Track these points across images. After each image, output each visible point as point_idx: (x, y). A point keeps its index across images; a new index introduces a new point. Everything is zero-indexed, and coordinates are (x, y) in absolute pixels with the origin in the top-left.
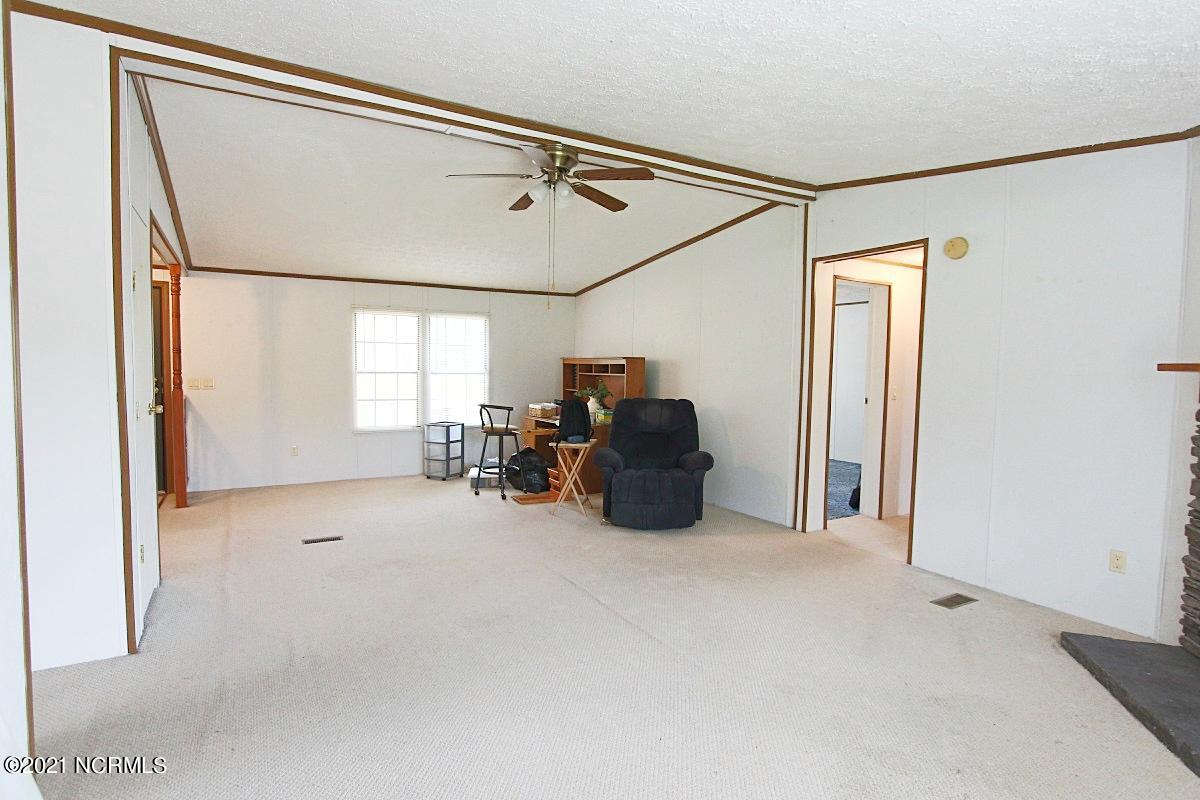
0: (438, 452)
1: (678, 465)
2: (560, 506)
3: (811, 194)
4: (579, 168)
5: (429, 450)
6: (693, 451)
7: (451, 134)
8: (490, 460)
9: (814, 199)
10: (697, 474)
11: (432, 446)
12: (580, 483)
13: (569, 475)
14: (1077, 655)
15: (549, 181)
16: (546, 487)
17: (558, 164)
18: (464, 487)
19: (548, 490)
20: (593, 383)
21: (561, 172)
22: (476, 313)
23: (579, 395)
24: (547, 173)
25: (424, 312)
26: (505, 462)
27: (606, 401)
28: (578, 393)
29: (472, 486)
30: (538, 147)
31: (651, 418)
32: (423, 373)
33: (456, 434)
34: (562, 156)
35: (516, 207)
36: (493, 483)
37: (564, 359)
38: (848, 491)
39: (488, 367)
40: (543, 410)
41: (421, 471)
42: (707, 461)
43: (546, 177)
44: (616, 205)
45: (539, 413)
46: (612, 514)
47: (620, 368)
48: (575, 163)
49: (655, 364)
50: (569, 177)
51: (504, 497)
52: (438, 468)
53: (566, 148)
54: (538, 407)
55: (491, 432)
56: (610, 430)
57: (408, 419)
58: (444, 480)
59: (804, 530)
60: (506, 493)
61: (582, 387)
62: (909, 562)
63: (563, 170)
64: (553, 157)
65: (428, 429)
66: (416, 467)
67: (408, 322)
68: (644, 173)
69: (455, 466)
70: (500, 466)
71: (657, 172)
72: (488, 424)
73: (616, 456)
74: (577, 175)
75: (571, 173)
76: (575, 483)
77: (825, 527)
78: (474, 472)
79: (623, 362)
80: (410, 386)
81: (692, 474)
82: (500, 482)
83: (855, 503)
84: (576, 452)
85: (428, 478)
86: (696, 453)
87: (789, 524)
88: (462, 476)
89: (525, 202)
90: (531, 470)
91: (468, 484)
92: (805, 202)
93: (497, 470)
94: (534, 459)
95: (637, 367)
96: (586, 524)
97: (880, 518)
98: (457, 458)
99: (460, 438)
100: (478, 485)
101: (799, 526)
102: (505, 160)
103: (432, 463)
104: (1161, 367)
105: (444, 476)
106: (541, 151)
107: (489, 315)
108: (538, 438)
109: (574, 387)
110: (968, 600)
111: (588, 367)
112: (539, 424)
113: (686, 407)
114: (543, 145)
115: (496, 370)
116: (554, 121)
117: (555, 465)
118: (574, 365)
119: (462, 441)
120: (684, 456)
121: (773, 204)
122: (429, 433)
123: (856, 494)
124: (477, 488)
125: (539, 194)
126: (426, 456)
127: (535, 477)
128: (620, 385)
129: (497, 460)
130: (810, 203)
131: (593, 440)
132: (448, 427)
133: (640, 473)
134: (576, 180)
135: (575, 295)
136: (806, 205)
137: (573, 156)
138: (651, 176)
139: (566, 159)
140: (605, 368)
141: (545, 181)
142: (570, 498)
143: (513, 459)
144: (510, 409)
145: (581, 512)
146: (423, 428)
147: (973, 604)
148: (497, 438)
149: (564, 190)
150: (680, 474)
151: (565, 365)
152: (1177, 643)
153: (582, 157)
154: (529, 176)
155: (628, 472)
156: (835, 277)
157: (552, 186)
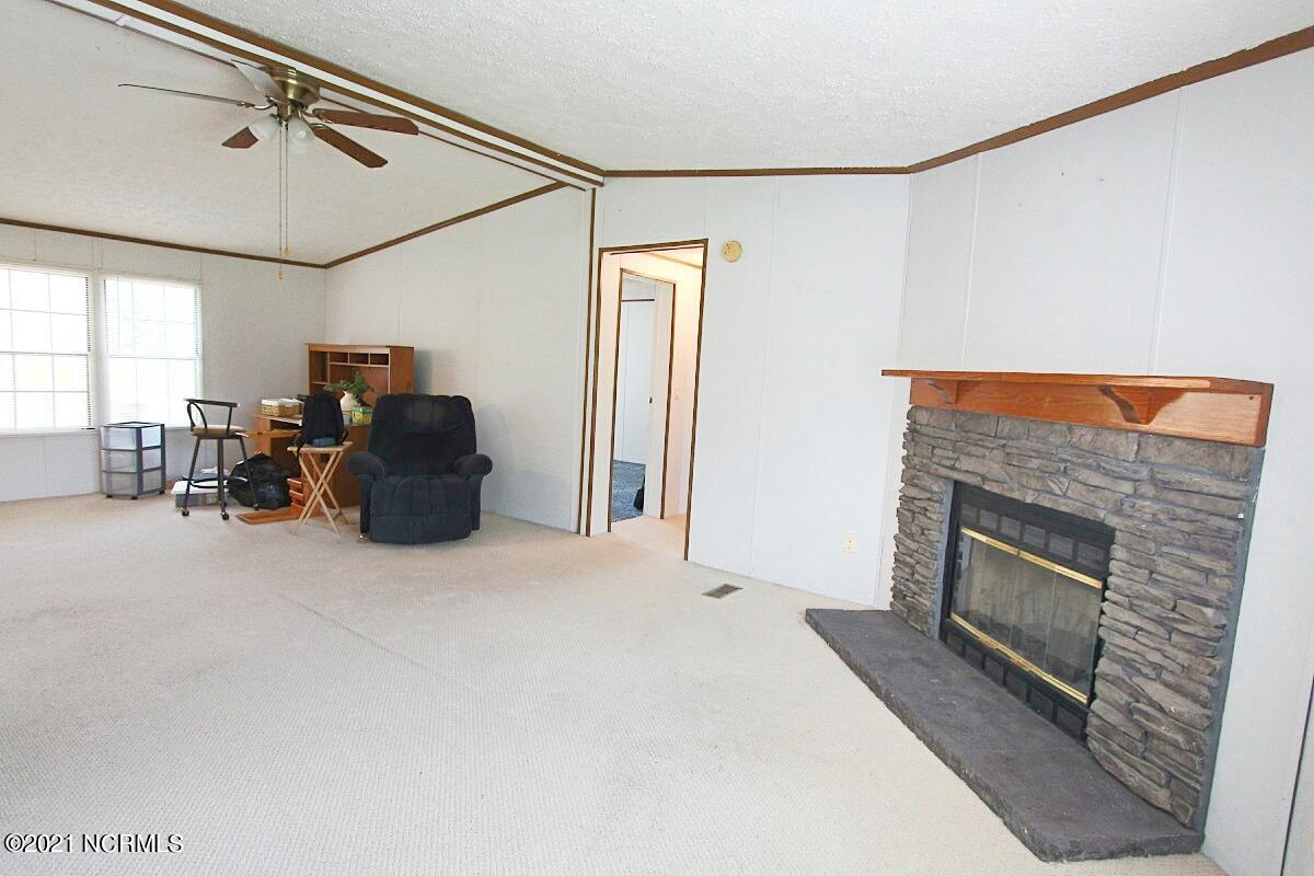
0: (127, 463)
1: (452, 470)
2: (304, 524)
3: (599, 179)
4: (321, 105)
5: (109, 460)
6: (468, 453)
7: (125, 27)
8: (207, 471)
9: (602, 185)
10: (473, 478)
11: (113, 455)
12: (331, 496)
13: (316, 486)
14: (816, 627)
15: (279, 116)
16: (286, 501)
17: (291, 96)
18: (166, 509)
19: (289, 505)
20: (348, 375)
21: (296, 106)
22: (180, 279)
23: (331, 389)
24: (276, 105)
25: (95, 273)
26: (227, 472)
27: (366, 397)
28: (328, 387)
29: (178, 505)
30: (260, 69)
31: (422, 416)
32: (96, 355)
33: (151, 438)
34: (296, 87)
35: (234, 142)
36: (210, 501)
37: (310, 346)
38: (633, 492)
39: (200, 351)
40: (282, 407)
41: (98, 489)
42: (485, 465)
43: (274, 110)
44: (373, 161)
45: (276, 411)
46: (372, 528)
47: (383, 359)
48: (316, 98)
49: (426, 355)
50: (307, 114)
51: (226, 517)
52: (126, 484)
53: (301, 76)
54: (274, 403)
55: (205, 434)
56: (369, 432)
57: (74, 416)
58: (134, 498)
59: (588, 534)
60: (228, 511)
61: (335, 380)
62: (686, 558)
63: (298, 105)
64: (284, 86)
65: (107, 431)
66: (88, 482)
67: (69, 287)
68: (405, 126)
69: (152, 480)
70: (220, 477)
71: (421, 126)
72: (199, 423)
73: (376, 461)
74: (317, 113)
75: (310, 111)
76: (325, 495)
77: (609, 530)
78: (180, 487)
79: (387, 351)
80: (75, 374)
81: (468, 479)
82: (220, 500)
83: (639, 504)
84: (325, 457)
85: (109, 496)
86: (472, 456)
87: (573, 528)
88: (162, 492)
89: (244, 139)
90: (266, 481)
91: (172, 504)
92: (592, 186)
93: (215, 483)
94: (269, 467)
95: (403, 357)
96: (338, 542)
97: (662, 517)
98: (146, 471)
99: (159, 444)
100: (186, 503)
101: (583, 530)
102: (211, 78)
103: (115, 478)
104: (884, 373)
105: (135, 493)
106: (263, 73)
107: (199, 282)
108: (274, 441)
109: (324, 379)
110: (734, 589)
111: (343, 356)
112: (275, 424)
113: (462, 404)
114: (270, 67)
115: (211, 356)
116: (284, 38)
117: (298, 474)
118: (324, 353)
119: (162, 447)
120: (459, 460)
121: (560, 185)
122: (107, 437)
123: (641, 493)
124: (185, 507)
125: (264, 130)
126: (104, 468)
127: (271, 490)
128: (383, 380)
129: (215, 470)
130: (598, 188)
131: (347, 444)
132: (139, 430)
133: (407, 479)
134: (316, 120)
135: (325, 267)
136: (594, 190)
137: (312, 89)
138: (415, 131)
139: (303, 91)
140: (363, 358)
141: (272, 115)
142: (318, 513)
143: (239, 469)
144: (232, 406)
145: (332, 530)
146: (98, 433)
147: (738, 592)
148: (215, 441)
149: (299, 131)
150: (452, 479)
151: (311, 353)
152: (888, 608)
153: (324, 92)
154: (248, 105)
155: (392, 480)
156: (622, 270)
157: (284, 123)
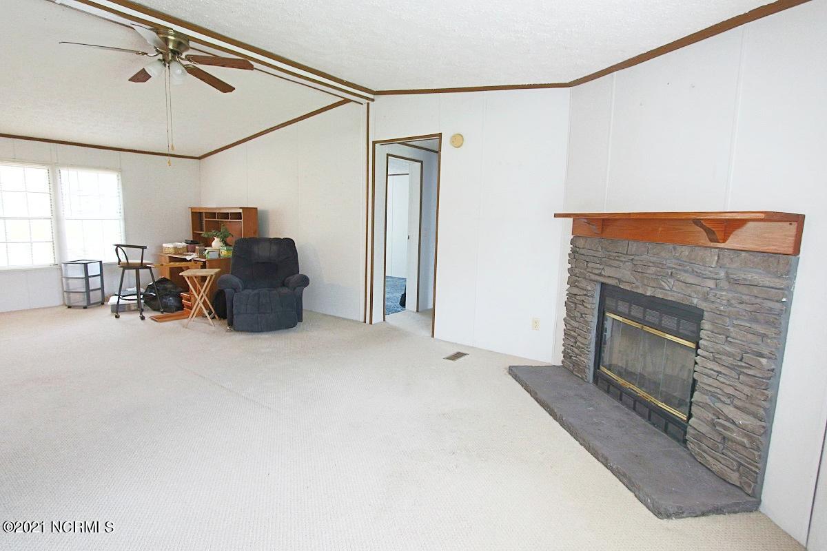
0: (79, 286)
1: (283, 285)
2: (192, 321)
3: (371, 96)
4: (190, 52)
5: (68, 284)
6: (295, 274)
8: (129, 290)
9: (373, 100)
10: (298, 289)
11: (70, 281)
12: (208, 302)
13: (199, 298)
14: (516, 377)
15: (164, 60)
16: (181, 307)
17: (171, 47)
18: (105, 313)
19: (183, 310)
20: (217, 227)
21: (174, 54)
22: (106, 168)
23: (206, 236)
24: (161, 53)
25: (53, 166)
26: (142, 290)
27: (228, 240)
28: (204, 234)
29: (112, 311)
30: (151, 30)
31: (263, 252)
32: (57, 219)
33: (94, 269)
34: (174, 41)
35: (136, 79)
36: (133, 308)
37: (192, 208)
38: (399, 296)
39: (122, 214)
40: (175, 248)
41: (62, 303)
42: (305, 281)
43: (160, 57)
44: (226, 88)
45: (172, 251)
46: (234, 322)
47: (238, 216)
48: (187, 48)
49: (264, 213)
50: (182, 59)
51: (143, 318)
52: (80, 299)
53: (177, 34)
54: (170, 246)
55: (128, 266)
56: (231, 262)
57: (44, 257)
58: (85, 308)
59: (371, 323)
60: (144, 314)
61: (208, 230)
62: (433, 336)
63: (176, 53)
64: (166, 41)
65: (66, 266)
66: (57, 300)
67: (38, 175)
68: (245, 64)
69: (96, 296)
70: (138, 294)
71: (256, 65)
72: (123, 260)
73: (236, 280)
74: (188, 58)
75: (183, 56)
76: (204, 303)
77: (384, 320)
78: (114, 300)
79: (241, 211)
80: (44, 230)
81: (294, 290)
82: (139, 307)
83: (403, 303)
84: (204, 279)
85: (69, 307)
86: (296, 276)
87: (363, 320)
88: (103, 304)
89: (142, 76)
90: (167, 295)
91: (109, 311)
92: (367, 101)
93: (136, 297)
94: (169, 286)
95: (251, 215)
96: (214, 332)
97: (418, 311)
98: (93, 290)
99: (99, 273)
100: (117, 310)
101: (368, 321)
102: (120, 37)
103: (72, 295)
104: (556, 215)
105: (85, 304)
106: (151, 32)
107: (120, 170)
108: (172, 269)
109: (202, 230)
110: (464, 355)
111: (213, 215)
112: (172, 259)
113: (289, 243)
114: (156, 29)
115: (130, 217)
116: (164, 9)
117: (187, 290)
118: (201, 213)
119: (101, 275)
120: (287, 279)
121: (346, 101)
122: (66, 270)
123: (404, 296)
124: (117, 313)
125: (154, 69)
126: (65, 290)
127: (171, 301)
128: (238, 229)
129: (135, 289)
130: (371, 103)
131: (218, 270)
132: (86, 265)
133: (256, 291)
134: (188, 63)
135: (199, 158)
136: (368, 104)
137: (183, 42)
138: (251, 67)
139: (179, 44)
140: (225, 216)
141: (159, 60)
142: (201, 314)
143: (150, 288)
144: (143, 248)
145: (210, 325)
146: (60, 267)
147: (465, 357)
148: (135, 270)
149: (177, 69)
150: (285, 290)
151: (192, 213)
152: (561, 364)
153: (192, 44)
154: (144, 54)
155: (247, 292)
156: (388, 154)
157: (167, 65)
